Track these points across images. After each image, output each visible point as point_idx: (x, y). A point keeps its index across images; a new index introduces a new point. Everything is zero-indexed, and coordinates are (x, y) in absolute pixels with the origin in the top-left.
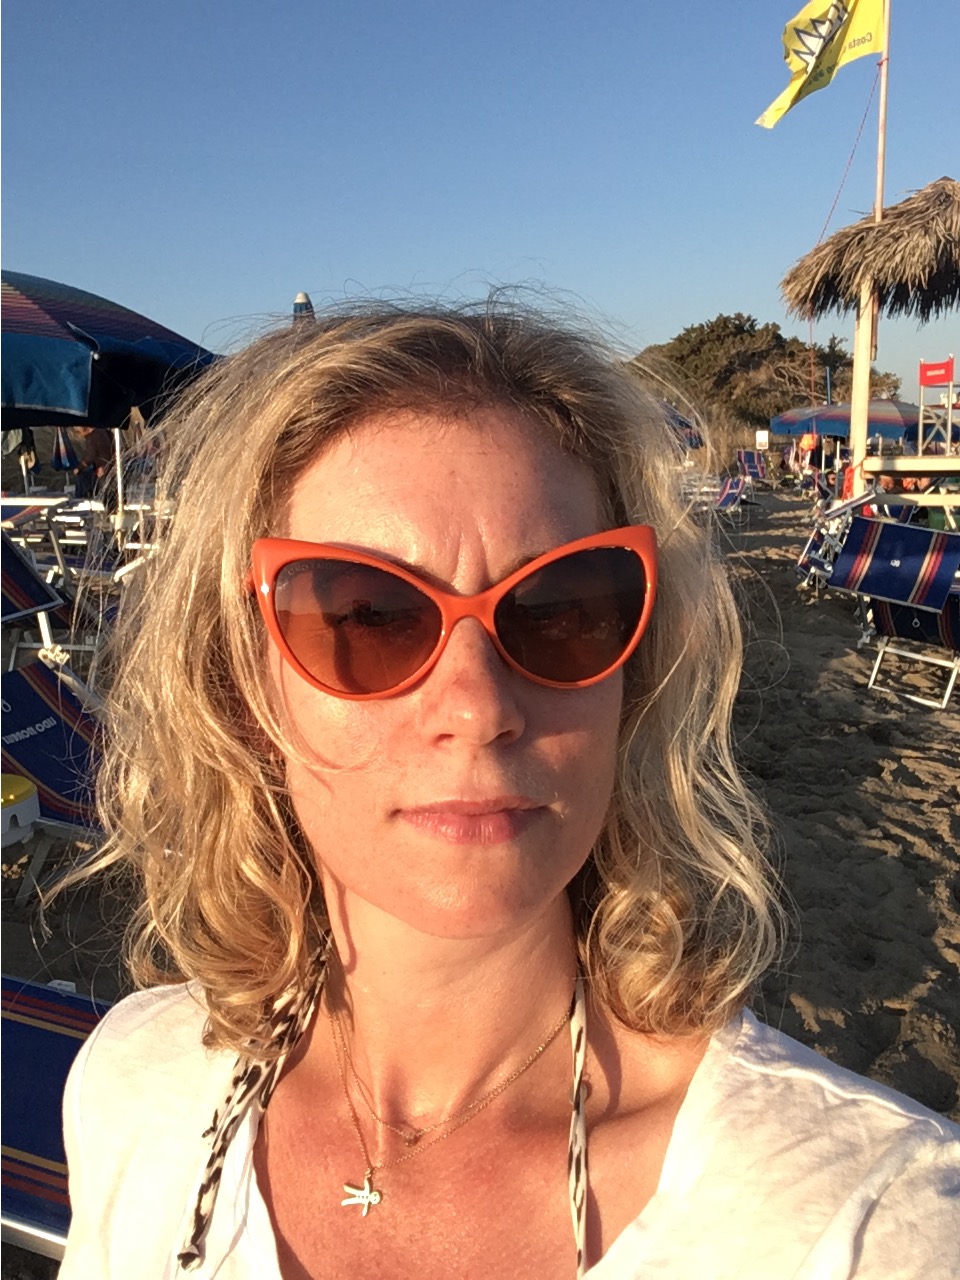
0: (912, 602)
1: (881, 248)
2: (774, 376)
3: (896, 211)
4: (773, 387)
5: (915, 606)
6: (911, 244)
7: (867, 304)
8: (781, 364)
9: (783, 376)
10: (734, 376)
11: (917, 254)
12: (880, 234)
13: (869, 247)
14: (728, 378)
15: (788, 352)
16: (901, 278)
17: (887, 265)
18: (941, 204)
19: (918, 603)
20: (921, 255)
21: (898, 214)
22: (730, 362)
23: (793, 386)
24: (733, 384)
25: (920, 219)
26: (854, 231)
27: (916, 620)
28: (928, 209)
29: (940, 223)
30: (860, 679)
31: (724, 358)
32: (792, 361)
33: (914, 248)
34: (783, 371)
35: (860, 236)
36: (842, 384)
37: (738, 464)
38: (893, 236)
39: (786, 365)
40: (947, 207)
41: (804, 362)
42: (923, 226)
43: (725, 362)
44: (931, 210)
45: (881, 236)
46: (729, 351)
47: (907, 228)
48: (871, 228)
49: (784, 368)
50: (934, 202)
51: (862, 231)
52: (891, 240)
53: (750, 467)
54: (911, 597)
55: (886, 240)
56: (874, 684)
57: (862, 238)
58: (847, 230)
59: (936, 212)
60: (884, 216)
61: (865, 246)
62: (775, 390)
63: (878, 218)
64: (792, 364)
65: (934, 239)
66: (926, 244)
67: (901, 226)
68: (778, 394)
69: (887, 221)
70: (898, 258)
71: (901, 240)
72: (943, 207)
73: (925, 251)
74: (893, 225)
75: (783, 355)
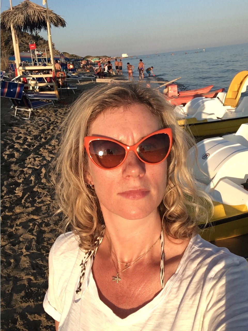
0: (16, 98)
1: (12, 17)
2: (21, 42)
3: (16, 8)
4: (22, 45)
5: (16, 99)
6: (19, 16)
7: (13, 30)
8: (23, 39)
9: (24, 43)
10: (10, 42)
11: (20, 19)
12: (12, 13)
13: (10, 16)
14: (8, 43)
15: (24, 36)
16: (18, 24)
17: (14, 21)
18: (25, 7)
19: (17, 98)
20: (21, 19)
21: (16, 9)
22: (8, 38)
23: (27, 45)
24: (10, 44)
25: (21, 10)
26: (6, 12)
27: (19, 102)
28: (22, 8)
29: (25, 11)
30: (13, 115)
31: (6, 37)
32: (26, 38)
33: (19, 18)
34: (23, 41)
35: (8, 13)
36: (40, 45)
37: (9, 67)
38: (15, 14)
39: (24, 39)
40: (27, 8)
41: (29, 38)
42: (21, 12)
43: (7, 38)
44: (23, 8)
45: (12, 14)
46: (7, 35)
47: (18, 12)
48: (10, 12)
49: (24, 40)
50: (24, 6)
51: (8, 12)
52: (14, 15)
53: (12, 68)
54: (15, 97)
55: (13, 15)
56: (16, 116)
57: (8, 14)
58: (5, 12)
59: (24, 9)
60: (13, 9)
61: (9, 16)
62: (22, 46)
63: (12, 9)
64: (26, 39)
65: (24, 15)
66: (22, 17)
67: (17, 12)
68: (23, 47)
69: (13, 10)
70: (16, 19)
71: (17, 15)
72: (26, 8)
73: (22, 18)
74: (15, 11)
75: (23, 36)
